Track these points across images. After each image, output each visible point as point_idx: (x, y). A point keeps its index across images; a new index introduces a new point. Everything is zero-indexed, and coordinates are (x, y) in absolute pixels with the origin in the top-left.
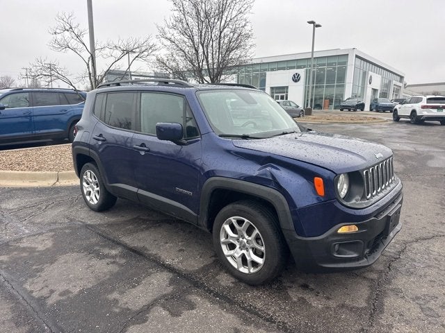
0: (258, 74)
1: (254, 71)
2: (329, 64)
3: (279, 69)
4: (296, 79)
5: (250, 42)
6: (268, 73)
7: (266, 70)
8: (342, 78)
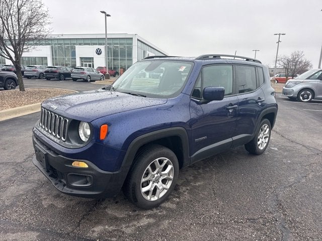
0: (69, 47)
1: (65, 44)
2: (121, 44)
3: (85, 44)
4: (99, 52)
5: (47, 20)
6: (76, 46)
7: (75, 44)
8: (130, 55)
